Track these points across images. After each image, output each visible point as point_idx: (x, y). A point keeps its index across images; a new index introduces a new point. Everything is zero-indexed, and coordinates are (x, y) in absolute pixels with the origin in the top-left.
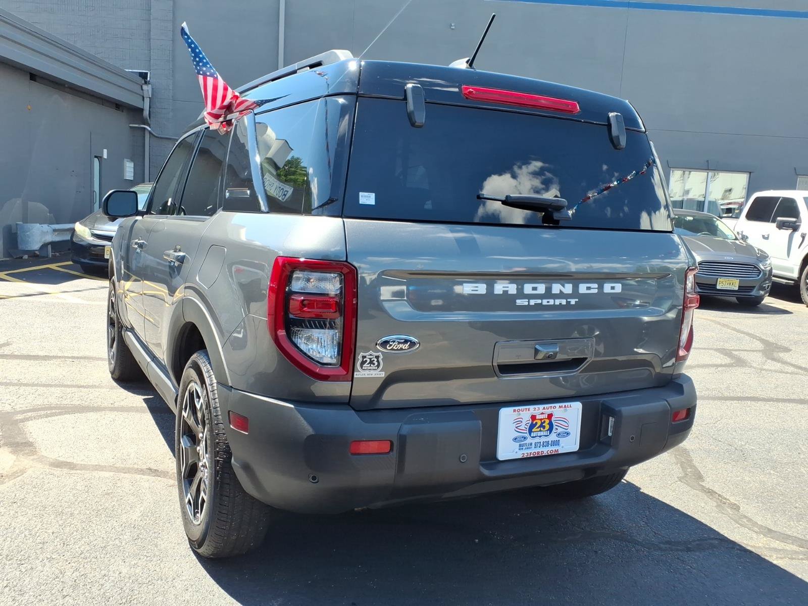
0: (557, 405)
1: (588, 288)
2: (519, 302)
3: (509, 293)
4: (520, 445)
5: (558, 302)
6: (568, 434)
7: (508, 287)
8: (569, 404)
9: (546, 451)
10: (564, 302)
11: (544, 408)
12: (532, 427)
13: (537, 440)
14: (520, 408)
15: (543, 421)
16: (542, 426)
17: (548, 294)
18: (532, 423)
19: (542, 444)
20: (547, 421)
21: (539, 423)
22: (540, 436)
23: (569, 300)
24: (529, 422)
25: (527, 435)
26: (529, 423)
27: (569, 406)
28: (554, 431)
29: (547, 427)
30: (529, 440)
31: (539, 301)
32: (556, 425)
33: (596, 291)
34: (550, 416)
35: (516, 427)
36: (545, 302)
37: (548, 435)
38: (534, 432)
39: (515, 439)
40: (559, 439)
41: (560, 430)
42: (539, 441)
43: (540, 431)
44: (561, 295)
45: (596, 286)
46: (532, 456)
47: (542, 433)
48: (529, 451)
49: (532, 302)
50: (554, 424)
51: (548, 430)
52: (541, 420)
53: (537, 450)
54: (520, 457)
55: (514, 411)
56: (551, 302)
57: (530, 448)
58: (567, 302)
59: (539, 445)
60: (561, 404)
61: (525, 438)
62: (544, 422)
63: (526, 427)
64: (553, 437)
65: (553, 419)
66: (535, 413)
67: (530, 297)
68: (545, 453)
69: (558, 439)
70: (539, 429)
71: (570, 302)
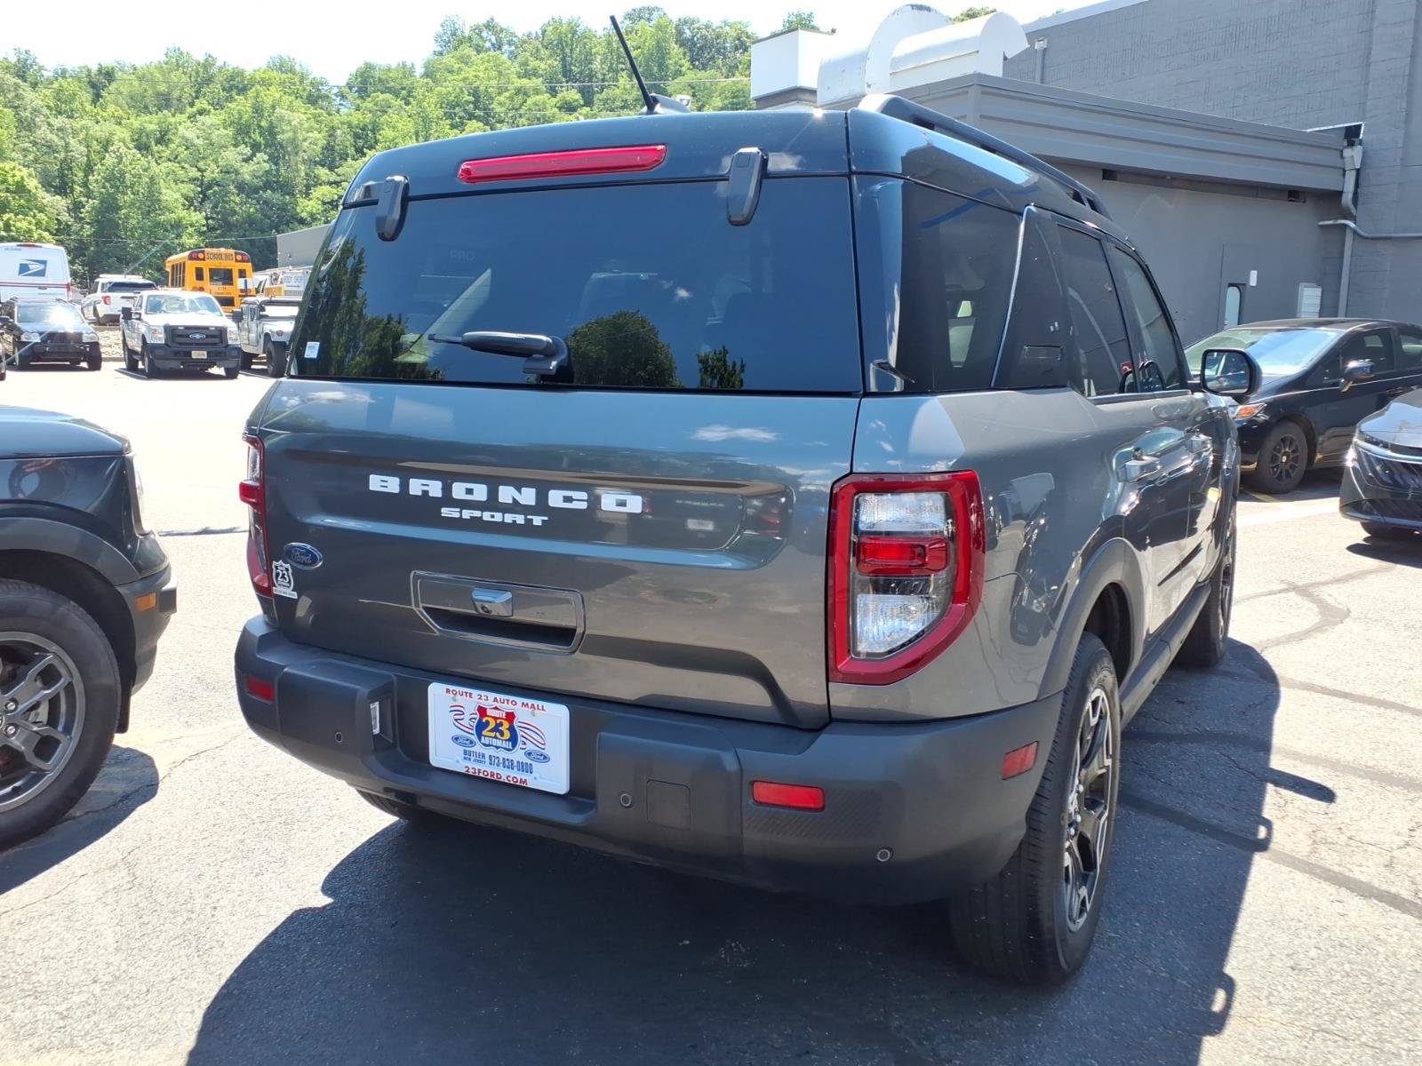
0: (519, 700)
1: (568, 499)
2: (446, 512)
3: (431, 495)
4: (465, 752)
5: (509, 518)
6: (545, 758)
7: (427, 485)
8: (541, 703)
9: (505, 775)
10: (520, 519)
11: (495, 700)
12: (481, 727)
13: (491, 751)
14: (458, 689)
15: (498, 721)
16: (496, 729)
17: (492, 503)
18: (480, 720)
19: (501, 761)
20: (506, 725)
21: (492, 724)
22: (497, 747)
23: (529, 517)
24: (475, 716)
25: (474, 738)
26: (475, 719)
27: (540, 708)
28: (520, 745)
29: (507, 735)
30: (478, 748)
31: (477, 514)
32: (523, 736)
33: (584, 505)
34: (510, 717)
35: (456, 720)
36: (487, 516)
37: (510, 750)
38: (485, 736)
39: (457, 739)
40: (531, 762)
41: (530, 747)
42: (496, 755)
43: (495, 737)
44: (515, 507)
45: (584, 495)
46: (481, 775)
47: (499, 743)
48: (478, 766)
49: (467, 514)
50: (520, 733)
51: (509, 740)
52: (495, 718)
53: (490, 769)
54: (463, 771)
55: (448, 691)
56: (498, 517)
57: (481, 762)
58: (526, 519)
59: (496, 761)
60: (526, 701)
61: (471, 742)
62: (501, 724)
63: (472, 724)
64: (518, 755)
65: (516, 724)
66: (484, 704)
67: (463, 504)
68: (504, 779)
69: (529, 762)
70: (493, 734)
71: (532, 520)
